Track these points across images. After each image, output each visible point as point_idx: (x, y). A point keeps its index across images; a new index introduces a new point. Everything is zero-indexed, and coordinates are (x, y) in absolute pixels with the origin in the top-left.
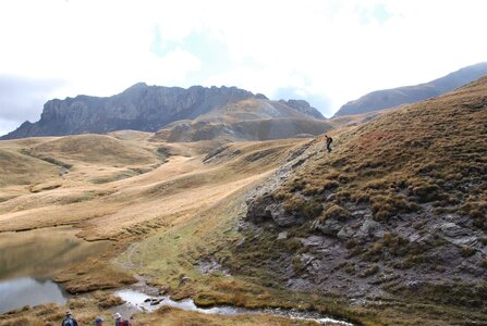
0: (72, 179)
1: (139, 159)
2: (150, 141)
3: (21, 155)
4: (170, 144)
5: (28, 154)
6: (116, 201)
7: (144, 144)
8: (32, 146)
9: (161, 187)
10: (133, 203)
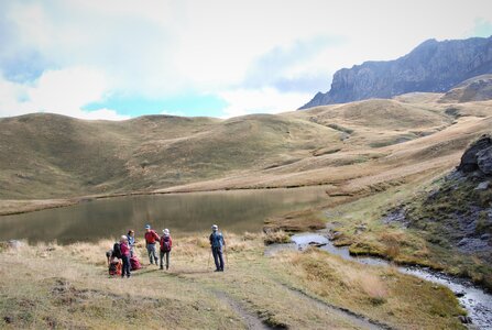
0: (352, 143)
1: (423, 121)
2: (439, 102)
3: (309, 122)
4: (462, 104)
5: (315, 121)
6: (386, 163)
7: (432, 105)
8: (319, 114)
9: (433, 149)
10: (401, 165)
